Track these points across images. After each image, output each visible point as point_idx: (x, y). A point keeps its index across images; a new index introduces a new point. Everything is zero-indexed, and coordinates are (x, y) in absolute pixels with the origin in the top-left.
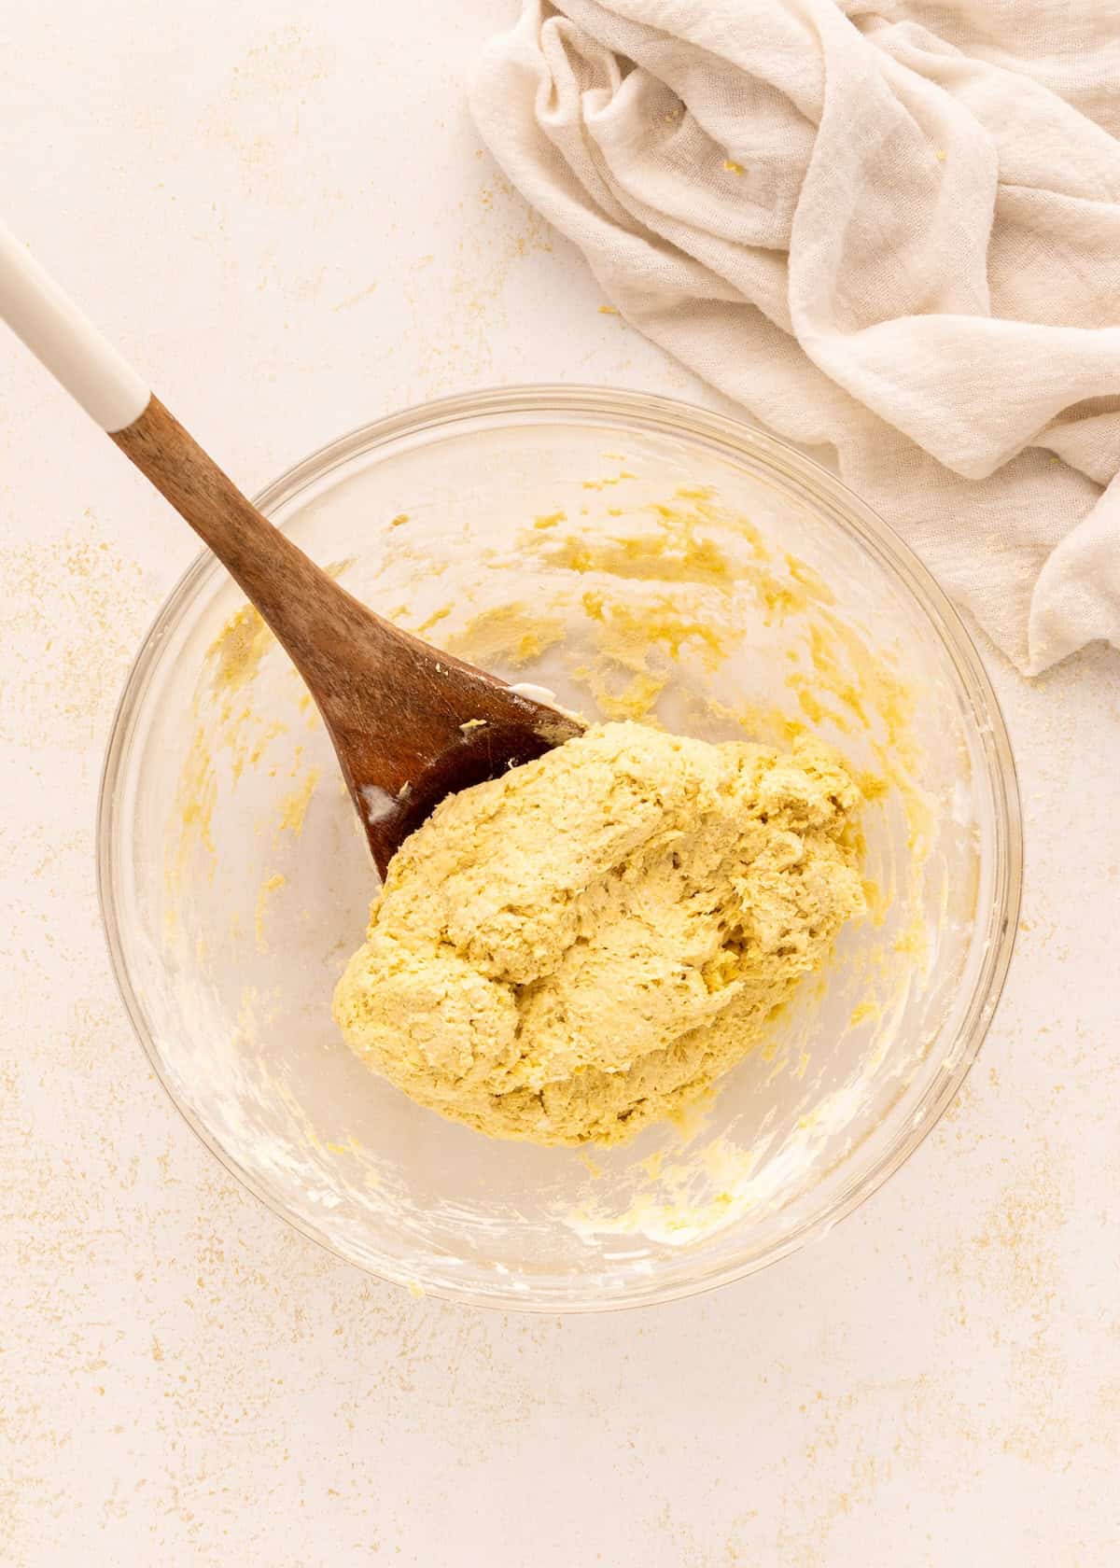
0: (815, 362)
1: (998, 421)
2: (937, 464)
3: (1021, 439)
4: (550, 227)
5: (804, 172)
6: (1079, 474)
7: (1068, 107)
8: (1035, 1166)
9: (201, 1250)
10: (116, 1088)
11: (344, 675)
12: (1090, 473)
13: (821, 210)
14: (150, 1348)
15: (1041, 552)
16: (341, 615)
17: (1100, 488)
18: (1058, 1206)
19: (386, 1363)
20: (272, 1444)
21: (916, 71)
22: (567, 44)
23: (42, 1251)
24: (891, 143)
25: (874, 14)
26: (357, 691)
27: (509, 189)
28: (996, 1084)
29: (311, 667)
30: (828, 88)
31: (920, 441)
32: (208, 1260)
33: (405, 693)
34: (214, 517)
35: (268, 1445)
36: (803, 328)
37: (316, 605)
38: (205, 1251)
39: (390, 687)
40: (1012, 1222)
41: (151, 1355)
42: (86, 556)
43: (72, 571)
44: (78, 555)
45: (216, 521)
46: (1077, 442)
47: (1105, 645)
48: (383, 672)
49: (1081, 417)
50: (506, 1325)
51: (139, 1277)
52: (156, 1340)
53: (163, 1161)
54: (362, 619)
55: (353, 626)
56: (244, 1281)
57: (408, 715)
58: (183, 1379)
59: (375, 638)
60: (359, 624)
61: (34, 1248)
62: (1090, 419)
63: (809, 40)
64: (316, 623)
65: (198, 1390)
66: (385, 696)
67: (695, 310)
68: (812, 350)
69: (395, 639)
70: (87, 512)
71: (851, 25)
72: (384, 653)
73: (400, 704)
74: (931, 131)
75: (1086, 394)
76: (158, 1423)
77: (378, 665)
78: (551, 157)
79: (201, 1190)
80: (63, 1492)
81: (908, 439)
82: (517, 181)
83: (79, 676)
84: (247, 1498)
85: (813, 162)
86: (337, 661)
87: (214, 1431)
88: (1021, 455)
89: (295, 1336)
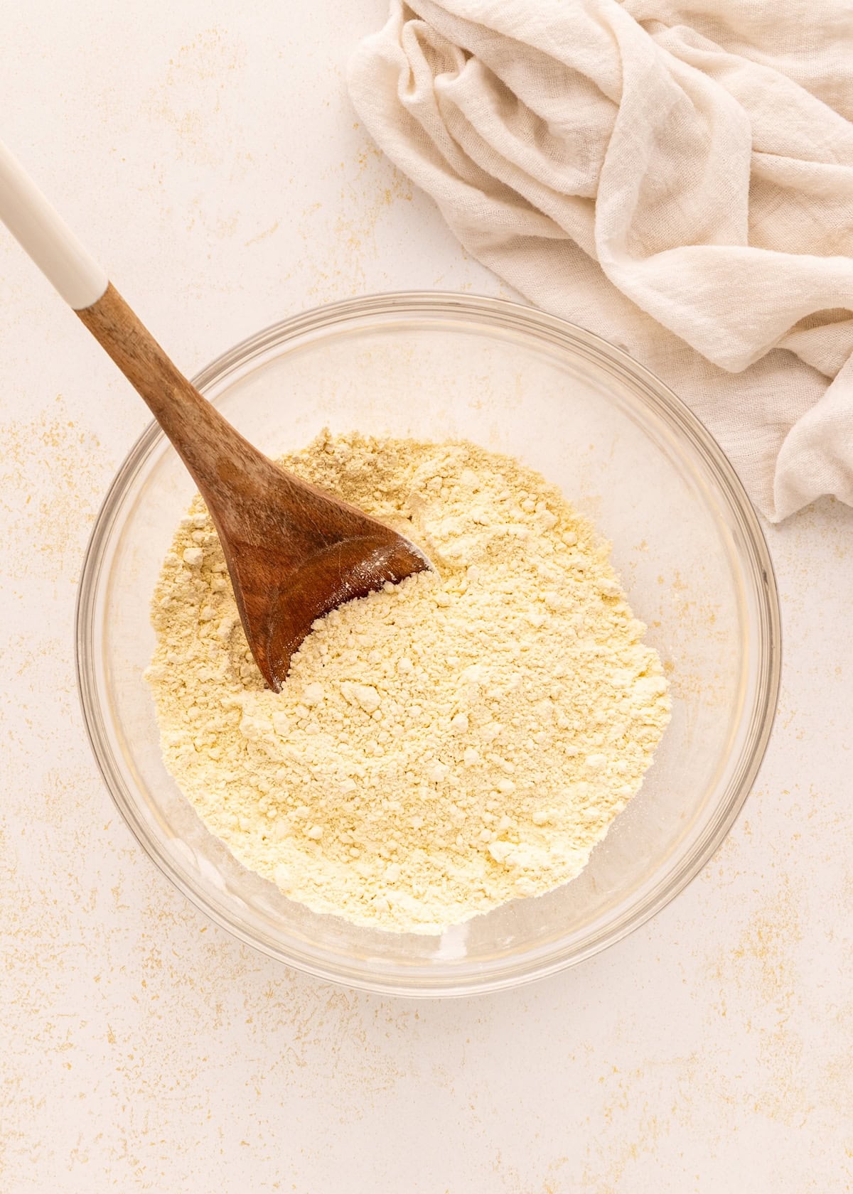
0: (613, 282)
1: (751, 327)
2: (704, 361)
3: (769, 342)
4: (410, 182)
5: (609, 137)
6: (812, 369)
7: (803, 91)
8: (778, 896)
9: (145, 959)
10: (80, 836)
11: (239, 500)
12: (821, 368)
13: (623, 167)
14: (106, 1033)
15: (783, 428)
16: (239, 454)
17: (829, 380)
18: (796, 926)
19: (285, 1045)
20: (198, 1107)
21: (688, 63)
22: (422, 41)
23: (23, 960)
24: (672, 115)
25: (656, 20)
26: (248, 513)
27: (379, 153)
28: (749, 833)
29: (215, 493)
30: (625, 74)
31: (692, 343)
32: (149, 966)
33: (283, 514)
34: (151, 377)
35: (196, 1107)
36: (605, 257)
37: (221, 446)
38: (147, 960)
39: (272, 510)
40: (761, 938)
41: (106, 1038)
42: (57, 431)
43: (47, 443)
44: (51, 431)
45: (152, 379)
46: (811, 344)
47: (832, 498)
48: (268, 498)
49: (814, 326)
50: (376, 1016)
51: (97, 979)
52: (110, 1028)
53: (116, 891)
54: (254, 457)
55: (247, 462)
56: (178, 982)
57: (283, 531)
58: (131, 1057)
59: (263, 472)
60: (252, 460)
61: (17, 958)
62: (820, 328)
63: (607, 38)
64: (220, 459)
65: (142, 1066)
66: (268, 516)
67: (519, 245)
68: (611, 273)
69: (278, 473)
70: (58, 399)
71: (639, 27)
72: (270, 484)
73: (278, 523)
74: (702, 107)
75: (819, 307)
76: (111, 1090)
77: (264, 492)
78: (412, 127)
79: (145, 913)
80: (39, 1144)
81: (683, 342)
82: (383, 147)
83: (51, 523)
84: (179, 1148)
85: (616, 129)
86: (234, 489)
87: (155, 1096)
88: (768, 355)
89: (216, 1025)
